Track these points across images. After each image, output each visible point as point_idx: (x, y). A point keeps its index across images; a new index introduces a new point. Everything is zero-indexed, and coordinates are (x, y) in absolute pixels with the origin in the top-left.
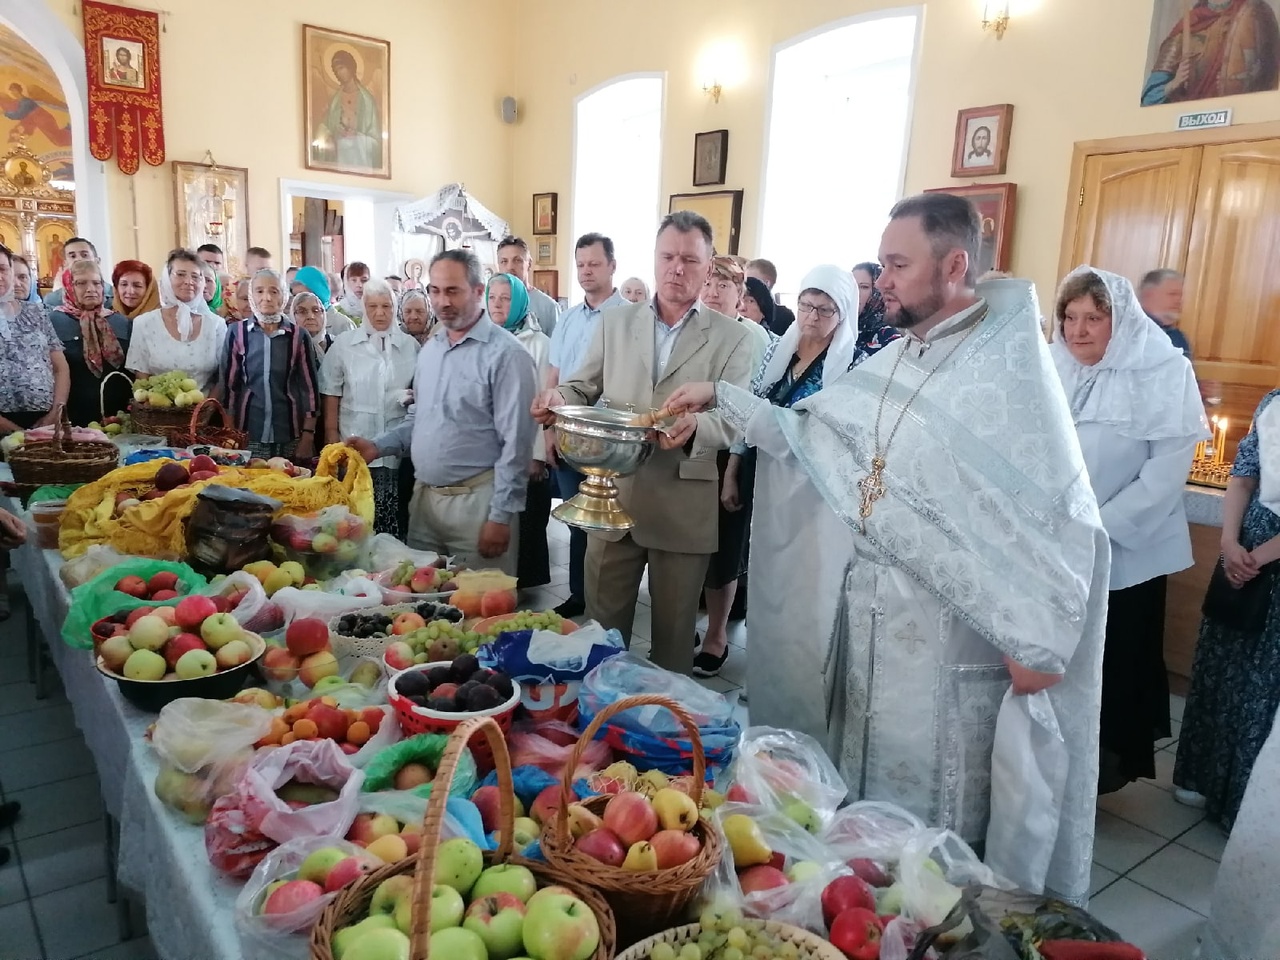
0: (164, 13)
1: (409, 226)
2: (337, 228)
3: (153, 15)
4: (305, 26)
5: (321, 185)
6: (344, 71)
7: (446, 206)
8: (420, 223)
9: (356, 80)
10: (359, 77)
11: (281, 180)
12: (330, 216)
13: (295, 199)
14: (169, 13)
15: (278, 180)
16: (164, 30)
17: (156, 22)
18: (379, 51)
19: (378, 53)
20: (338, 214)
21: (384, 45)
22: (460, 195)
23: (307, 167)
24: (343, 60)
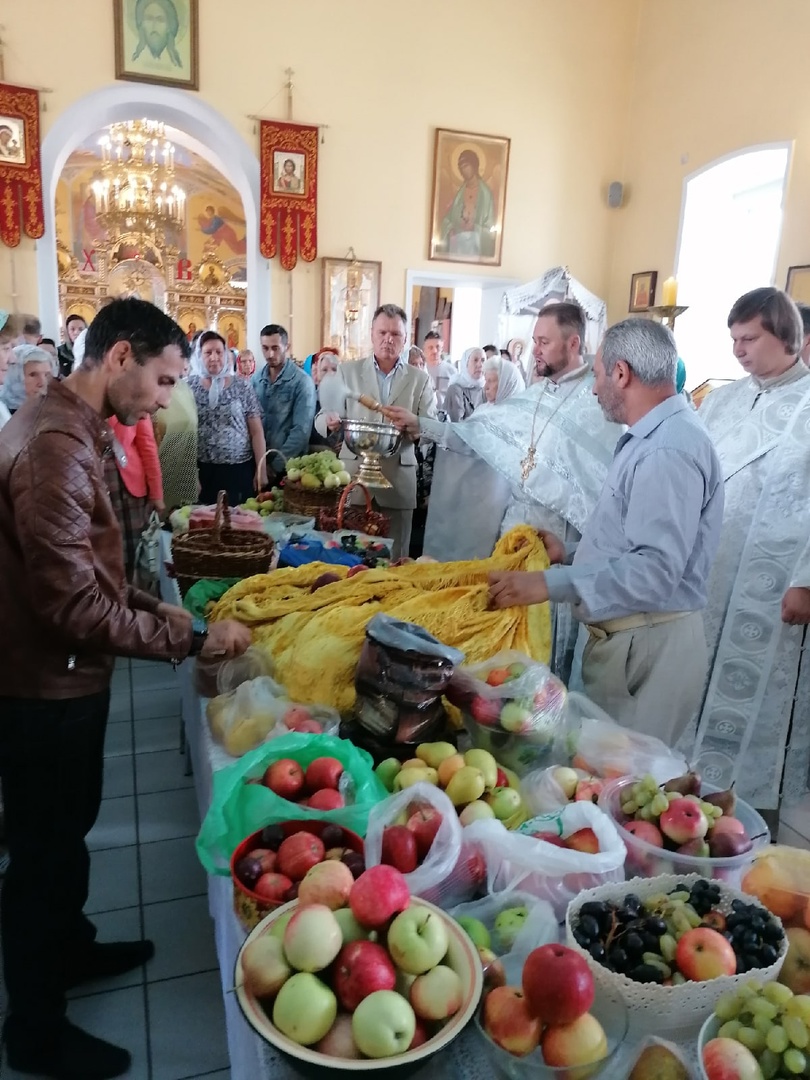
0: (323, 126)
1: (515, 308)
2: (446, 313)
3: (314, 129)
4: (438, 130)
5: (437, 274)
6: (468, 169)
7: (549, 289)
8: (525, 305)
9: (478, 175)
10: (481, 174)
11: (409, 271)
12: (442, 303)
13: (415, 287)
14: (327, 127)
15: (406, 271)
16: (323, 142)
17: (316, 134)
18: (499, 148)
19: (499, 150)
20: (448, 301)
21: (505, 142)
22: (564, 278)
23: (430, 259)
24: (469, 158)
